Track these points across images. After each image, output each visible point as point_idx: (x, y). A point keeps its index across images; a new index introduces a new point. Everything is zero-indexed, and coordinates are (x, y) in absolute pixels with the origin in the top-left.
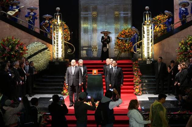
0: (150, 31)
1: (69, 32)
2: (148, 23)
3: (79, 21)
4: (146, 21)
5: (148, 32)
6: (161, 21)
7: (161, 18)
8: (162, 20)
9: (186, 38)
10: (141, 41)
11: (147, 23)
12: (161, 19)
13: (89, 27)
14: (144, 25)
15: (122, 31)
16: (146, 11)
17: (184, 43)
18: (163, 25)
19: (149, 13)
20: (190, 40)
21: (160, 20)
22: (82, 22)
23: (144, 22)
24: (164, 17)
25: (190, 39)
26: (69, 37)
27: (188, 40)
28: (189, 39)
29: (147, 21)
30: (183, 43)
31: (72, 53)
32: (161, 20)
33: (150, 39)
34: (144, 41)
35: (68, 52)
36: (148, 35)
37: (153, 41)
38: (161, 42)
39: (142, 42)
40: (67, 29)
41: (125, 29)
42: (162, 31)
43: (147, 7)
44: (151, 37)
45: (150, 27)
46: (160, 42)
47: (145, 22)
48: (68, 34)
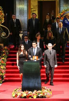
1: (3, 13)
3: (14, 2)
13: (25, 8)
15: (62, 12)
22: (17, 3)
26: (3, 19)
31: (6, 38)
35: (2, 36)
40: (1, 10)
41: (65, 10)
48: (2, 16)
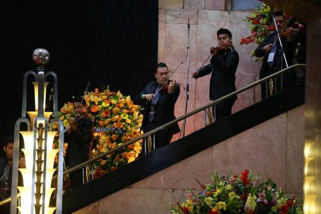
0: (51, 154)
2: (43, 122)
4: (34, 110)
5: (39, 162)
6: (98, 119)
7: (100, 103)
8: (103, 114)
9: (204, 187)
10: (9, 200)
11: (39, 122)
12: (98, 108)
14: (24, 127)
16: (35, 66)
17: (195, 208)
18: (107, 134)
19: (49, 79)
20: (219, 198)
21: (93, 114)
23: (24, 115)
24: (114, 101)
25: (219, 191)
27: (212, 196)
28: (216, 194)
29: (36, 113)
30: (191, 209)
32: (98, 112)
33: (49, 191)
34: (23, 201)
36: (39, 173)
37: (59, 201)
38: (96, 204)
39: (9, 203)
42: (103, 162)
43: (41, 50)
44: (54, 184)
45: (51, 136)
46: (91, 207)
47: (28, 117)
